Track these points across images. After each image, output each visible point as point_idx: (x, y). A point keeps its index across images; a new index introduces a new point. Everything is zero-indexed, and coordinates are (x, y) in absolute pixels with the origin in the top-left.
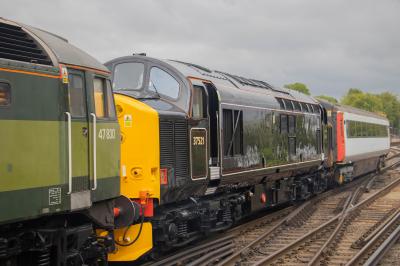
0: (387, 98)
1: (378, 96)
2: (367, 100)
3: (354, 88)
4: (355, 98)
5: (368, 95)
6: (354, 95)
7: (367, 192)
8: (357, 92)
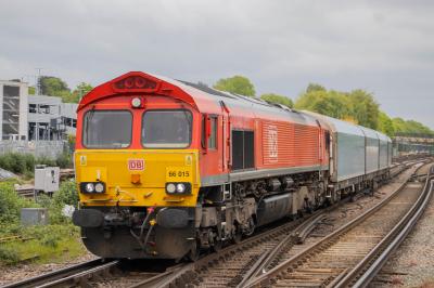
0: (359, 97)
1: (347, 95)
2: (333, 101)
3: (315, 83)
4: (314, 98)
5: (333, 92)
6: (313, 93)
7: (300, 243)
8: (318, 88)
